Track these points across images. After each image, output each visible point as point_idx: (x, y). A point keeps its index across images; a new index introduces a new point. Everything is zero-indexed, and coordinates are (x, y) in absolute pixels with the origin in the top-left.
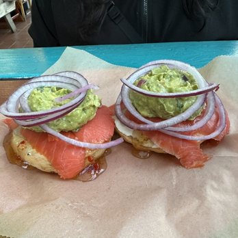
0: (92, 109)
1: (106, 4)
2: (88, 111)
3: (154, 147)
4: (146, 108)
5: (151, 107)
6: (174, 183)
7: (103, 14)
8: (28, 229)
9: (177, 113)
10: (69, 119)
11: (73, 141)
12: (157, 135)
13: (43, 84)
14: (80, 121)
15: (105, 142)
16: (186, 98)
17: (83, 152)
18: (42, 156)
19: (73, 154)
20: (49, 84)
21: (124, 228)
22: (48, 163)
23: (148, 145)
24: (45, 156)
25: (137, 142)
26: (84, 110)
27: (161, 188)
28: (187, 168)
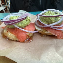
0: (29, 21)
1: (30, 2)
2: (28, 21)
3: (48, 33)
4: (45, 21)
5: (47, 20)
6: (56, 43)
7: (29, 4)
8: (9, 53)
9: (55, 22)
10: (22, 23)
11: (23, 30)
12: (49, 29)
13: (14, 15)
14: (25, 24)
15: (33, 31)
16: (58, 17)
17: (26, 33)
18: (13, 35)
19: (23, 34)
20: (15, 15)
21: (43, 54)
22: (15, 37)
23: (46, 32)
24: (14, 35)
25: (42, 32)
26: (26, 21)
27: (52, 44)
28: (59, 39)
